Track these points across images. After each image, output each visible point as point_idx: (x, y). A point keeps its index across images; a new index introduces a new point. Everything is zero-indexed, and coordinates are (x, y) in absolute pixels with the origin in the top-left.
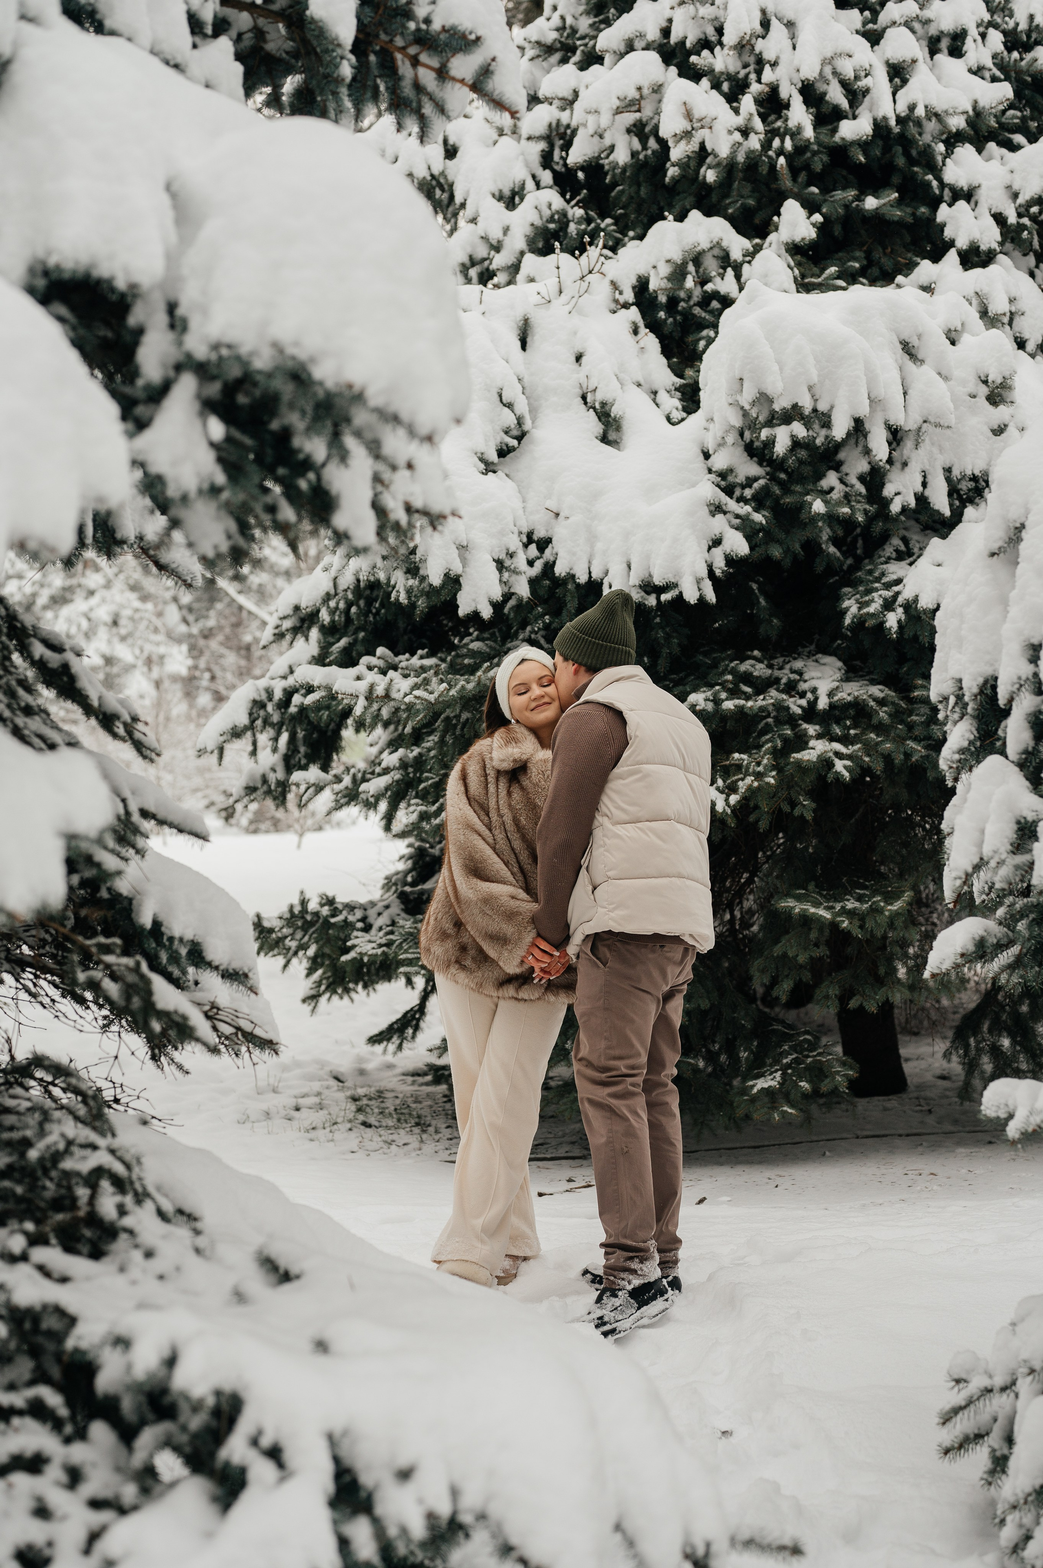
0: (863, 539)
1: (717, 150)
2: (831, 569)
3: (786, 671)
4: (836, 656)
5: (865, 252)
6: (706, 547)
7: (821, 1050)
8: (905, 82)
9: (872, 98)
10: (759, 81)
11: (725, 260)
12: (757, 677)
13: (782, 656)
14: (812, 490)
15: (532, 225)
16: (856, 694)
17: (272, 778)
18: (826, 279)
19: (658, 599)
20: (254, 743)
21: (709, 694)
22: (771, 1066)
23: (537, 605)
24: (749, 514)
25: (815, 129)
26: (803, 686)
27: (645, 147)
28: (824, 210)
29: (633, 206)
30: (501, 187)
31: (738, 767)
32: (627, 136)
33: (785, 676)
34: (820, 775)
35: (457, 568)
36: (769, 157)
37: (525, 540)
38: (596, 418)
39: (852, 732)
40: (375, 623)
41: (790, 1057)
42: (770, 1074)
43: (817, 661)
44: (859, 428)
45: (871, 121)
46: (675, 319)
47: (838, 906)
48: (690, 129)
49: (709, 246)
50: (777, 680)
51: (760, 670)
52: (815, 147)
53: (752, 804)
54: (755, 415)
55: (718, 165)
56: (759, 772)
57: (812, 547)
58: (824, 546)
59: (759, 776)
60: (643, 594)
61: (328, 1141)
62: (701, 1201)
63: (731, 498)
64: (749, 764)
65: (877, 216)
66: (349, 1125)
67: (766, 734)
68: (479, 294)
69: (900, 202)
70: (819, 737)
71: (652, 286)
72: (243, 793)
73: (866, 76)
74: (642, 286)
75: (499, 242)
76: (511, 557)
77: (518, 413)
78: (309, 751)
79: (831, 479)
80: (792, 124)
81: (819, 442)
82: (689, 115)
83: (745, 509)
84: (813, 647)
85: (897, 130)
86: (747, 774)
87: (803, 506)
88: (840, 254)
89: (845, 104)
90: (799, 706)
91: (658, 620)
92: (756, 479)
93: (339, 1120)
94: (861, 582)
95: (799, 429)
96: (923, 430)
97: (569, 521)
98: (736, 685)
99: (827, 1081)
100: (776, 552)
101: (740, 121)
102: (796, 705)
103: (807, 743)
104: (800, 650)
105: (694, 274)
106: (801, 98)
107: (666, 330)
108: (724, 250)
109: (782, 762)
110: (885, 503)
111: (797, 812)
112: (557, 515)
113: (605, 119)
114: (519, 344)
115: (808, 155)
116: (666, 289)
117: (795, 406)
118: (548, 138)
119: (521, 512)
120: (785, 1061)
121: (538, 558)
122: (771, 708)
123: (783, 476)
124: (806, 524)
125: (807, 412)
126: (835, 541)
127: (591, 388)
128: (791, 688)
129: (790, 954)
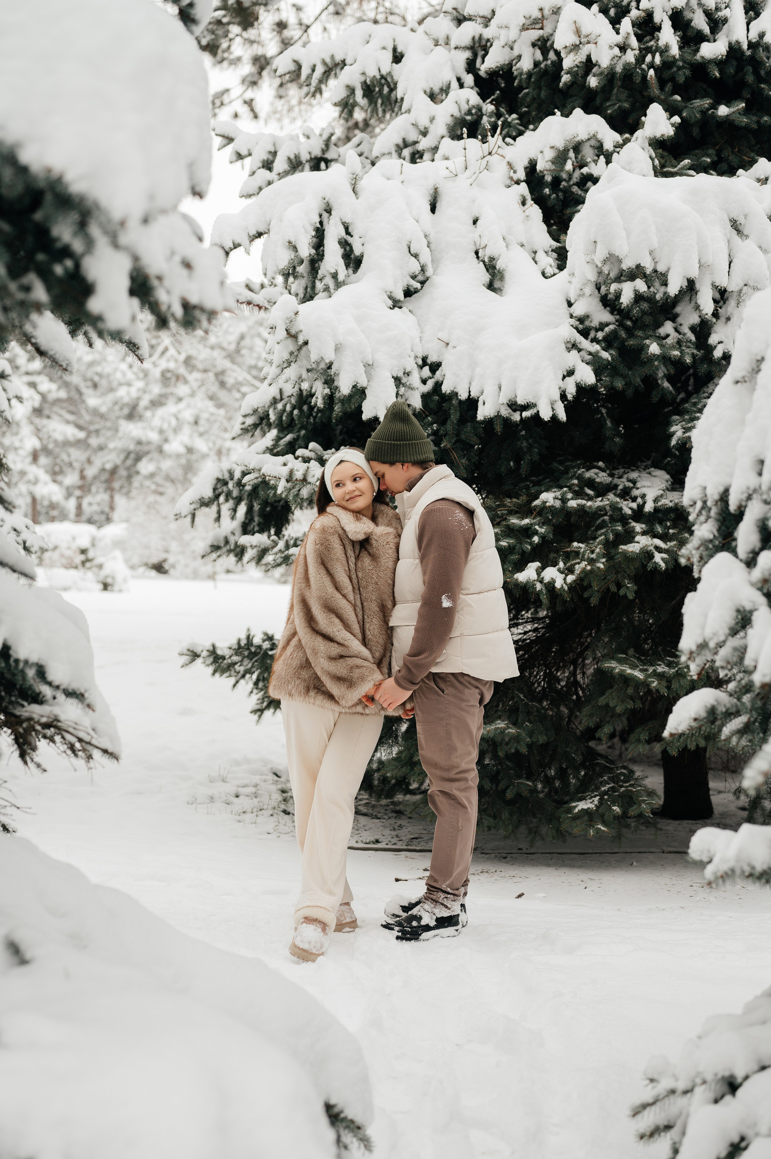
0: (694, 379)
1: (600, 62)
2: (665, 400)
3: (624, 480)
4: (665, 470)
5: (717, 151)
6: (562, 376)
7: (632, 782)
8: (758, 15)
9: (729, 26)
10: (638, 8)
11: (599, 149)
12: (598, 483)
13: (623, 468)
14: (651, 336)
15: (452, 116)
16: (676, 501)
17: (232, 539)
18: (682, 169)
19: (521, 415)
20: (219, 512)
21: (558, 494)
22: (593, 791)
23: (427, 416)
24: (598, 352)
25: (680, 48)
26: (635, 492)
27: (545, 58)
28: (684, 114)
29: (535, 105)
30: (432, 86)
31: (577, 554)
32: (531, 48)
33: (622, 483)
34: (643, 564)
35: (363, 382)
36: (642, 70)
37: (420, 362)
38: (485, 269)
39: (671, 531)
40: (315, 424)
41: (608, 786)
42: (590, 798)
43: (650, 473)
44: (691, 288)
45: (727, 45)
46: (557, 195)
47: (651, 670)
48: (578, 43)
49: (587, 137)
50: (616, 486)
51: (602, 478)
52: (680, 64)
53: (585, 584)
54: (606, 272)
55: (601, 74)
56: (592, 559)
57: (650, 382)
58: (659, 381)
59: (591, 561)
60: (510, 411)
61: (252, 823)
62: (520, 896)
63: (587, 338)
64: (585, 551)
65: (727, 122)
66: (271, 812)
67: (602, 528)
68: (400, 167)
69: (746, 111)
70: (644, 533)
71: (539, 168)
72: (209, 550)
73: (726, 8)
74: (531, 168)
75: (425, 128)
76: (408, 375)
77: (422, 262)
78: (261, 520)
79: (668, 328)
80: (661, 43)
81: (658, 297)
82: (578, 32)
83: (595, 348)
84: (649, 463)
85: (749, 53)
86: (583, 559)
87: (644, 348)
88: (697, 151)
89: (706, 30)
90: (630, 508)
91: (523, 433)
92: (607, 325)
93: (265, 807)
94: (687, 412)
95: (640, 285)
96: (744, 292)
97: (456, 350)
98: (582, 488)
99: (635, 807)
100: (619, 384)
101: (619, 39)
102: (627, 507)
103: (634, 537)
104: (639, 464)
105: (574, 159)
106: (670, 23)
107: (550, 204)
108: (599, 141)
109: (613, 551)
110: (710, 349)
111: (622, 592)
112: (448, 344)
113: (513, 33)
114: (429, 207)
115: (675, 69)
116: (550, 170)
117: (638, 266)
118: (471, 48)
119: (418, 340)
120: (603, 789)
121: (430, 378)
122: (608, 508)
123: (629, 323)
124: (645, 363)
125: (648, 271)
126: (669, 378)
127: (483, 245)
128: (625, 494)
129: (611, 705)
